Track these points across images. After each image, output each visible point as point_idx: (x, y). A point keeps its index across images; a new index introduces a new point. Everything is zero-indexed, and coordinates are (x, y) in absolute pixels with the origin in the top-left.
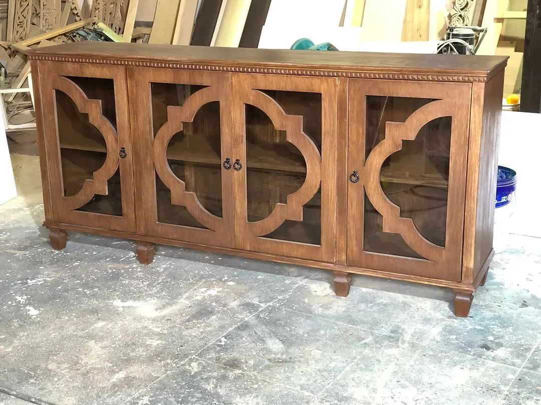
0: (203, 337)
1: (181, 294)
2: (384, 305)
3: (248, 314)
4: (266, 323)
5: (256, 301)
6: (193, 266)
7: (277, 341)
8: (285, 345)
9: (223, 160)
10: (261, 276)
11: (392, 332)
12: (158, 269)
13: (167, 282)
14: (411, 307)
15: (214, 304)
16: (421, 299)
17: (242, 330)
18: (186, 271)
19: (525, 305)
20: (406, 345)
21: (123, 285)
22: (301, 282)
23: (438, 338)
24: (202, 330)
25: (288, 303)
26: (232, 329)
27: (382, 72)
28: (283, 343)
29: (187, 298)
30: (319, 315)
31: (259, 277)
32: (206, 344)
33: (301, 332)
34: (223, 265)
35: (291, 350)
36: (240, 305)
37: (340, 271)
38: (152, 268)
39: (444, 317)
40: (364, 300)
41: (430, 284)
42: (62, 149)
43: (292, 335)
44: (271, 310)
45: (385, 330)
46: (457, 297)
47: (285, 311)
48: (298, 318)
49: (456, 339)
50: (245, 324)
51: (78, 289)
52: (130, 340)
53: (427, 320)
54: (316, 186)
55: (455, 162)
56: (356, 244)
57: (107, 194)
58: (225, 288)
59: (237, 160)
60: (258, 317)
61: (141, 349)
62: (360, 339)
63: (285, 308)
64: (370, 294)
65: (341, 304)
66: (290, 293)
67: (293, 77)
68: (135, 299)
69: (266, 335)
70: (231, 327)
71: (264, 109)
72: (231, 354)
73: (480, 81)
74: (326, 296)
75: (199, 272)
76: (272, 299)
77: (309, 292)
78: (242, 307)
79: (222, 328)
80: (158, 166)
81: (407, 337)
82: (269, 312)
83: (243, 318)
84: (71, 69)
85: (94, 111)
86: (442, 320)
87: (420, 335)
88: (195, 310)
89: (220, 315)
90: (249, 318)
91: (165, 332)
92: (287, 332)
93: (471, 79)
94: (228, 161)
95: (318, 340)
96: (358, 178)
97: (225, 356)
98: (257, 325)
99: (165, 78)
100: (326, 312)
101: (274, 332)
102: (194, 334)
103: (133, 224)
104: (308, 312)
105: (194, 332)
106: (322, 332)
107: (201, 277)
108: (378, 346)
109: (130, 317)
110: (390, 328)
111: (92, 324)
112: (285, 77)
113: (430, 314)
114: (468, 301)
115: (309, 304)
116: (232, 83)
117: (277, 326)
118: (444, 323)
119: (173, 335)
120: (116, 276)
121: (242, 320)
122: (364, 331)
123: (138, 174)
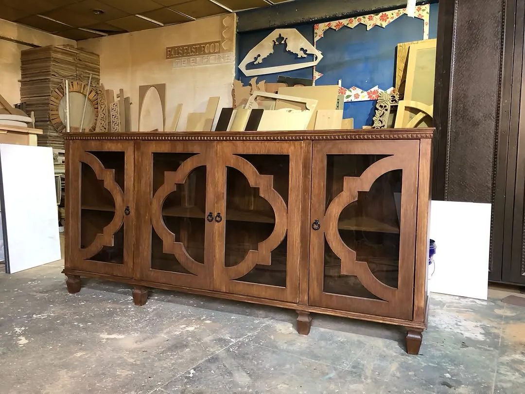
0: (174, 368)
1: (162, 330)
2: (341, 342)
3: (219, 348)
4: (235, 356)
5: (228, 337)
6: (178, 308)
7: (245, 374)
8: (251, 378)
9: (207, 213)
10: (234, 317)
11: (354, 367)
12: (149, 309)
13: (153, 319)
14: (365, 344)
15: (190, 339)
16: (372, 338)
17: (211, 362)
18: (171, 311)
19: (464, 345)
20: (369, 381)
21: (114, 321)
22: (268, 322)
23: (398, 375)
24: (173, 361)
25: (256, 340)
26: (203, 361)
27: (341, 134)
28: (250, 376)
29: (167, 333)
30: (283, 350)
31: (232, 318)
32: (174, 376)
33: (267, 366)
34: (203, 308)
35: (258, 384)
36: (213, 340)
37: (303, 311)
38: (144, 308)
39: (397, 354)
40: (323, 337)
41: (385, 322)
42: (82, 210)
43: (259, 369)
44: (240, 345)
45: (347, 366)
46: (409, 335)
47: (253, 346)
48: (265, 353)
49: (415, 375)
50: (215, 357)
51: (74, 322)
52: (102, 370)
53: (383, 357)
54: (283, 233)
55: (406, 210)
56: (317, 286)
57: (113, 245)
58: (202, 326)
59: (219, 214)
60: (228, 350)
61: (109, 379)
62: (324, 374)
63: (253, 343)
64: (328, 333)
65: (303, 342)
66: (258, 331)
67: (266, 143)
68: (120, 333)
69: (235, 368)
70: (202, 359)
71: (242, 171)
72: (197, 387)
73: (427, 137)
74: (290, 333)
75: (182, 312)
76: (242, 335)
77: (275, 331)
78: (215, 342)
79: (193, 360)
80: (154, 222)
81: (369, 373)
82: (238, 347)
83: (214, 351)
84: (94, 146)
85: (108, 178)
86: (396, 357)
87: (381, 371)
88: (171, 343)
89: (193, 349)
90: (220, 351)
91: (138, 363)
92: (254, 365)
93: (419, 136)
94: (211, 215)
95: (284, 374)
96: (319, 226)
97: (191, 389)
98: (226, 358)
99: (165, 148)
100: (291, 348)
101: (242, 366)
102: (165, 365)
103: (130, 270)
104: (273, 348)
105: (167, 364)
106: (288, 366)
107: (184, 316)
108: (342, 380)
109: (110, 348)
110: (351, 364)
111: (72, 353)
112: (260, 143)
113: (384, 351)
114: (419, 339)
115: (274, 341)
116: (217, 150)
117: (245, 359)
118: (398, 359)
119: (145, 367)
120: (111, 314)
121: (212, 354)
122: (327, 366)
123: (138, 228)
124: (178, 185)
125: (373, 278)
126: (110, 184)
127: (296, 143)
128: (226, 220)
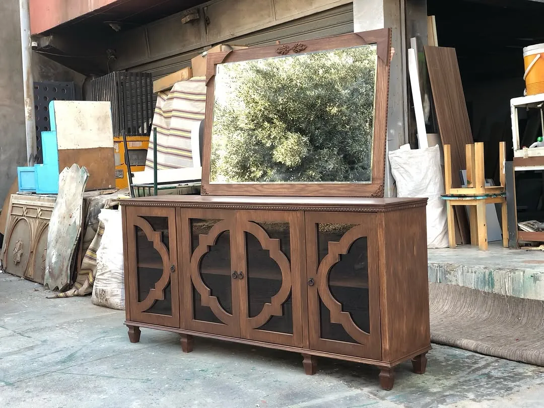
9: (232, 272)
42: (137, 267)
46: (380, 374)
54: (288, 289)
56: (315, 333)
57: (163, 299)
59: (241, 272)
71: (256, 235)
73: (381, 211)
84: (146, 212)
94: (235, 273)
96: (313, 283)
103: (178, 321)
116: (236, 217)
124: (209, 247)
125: (353, 325)
126: (158, 245)
127: (294, 213)
128: (248, 278)
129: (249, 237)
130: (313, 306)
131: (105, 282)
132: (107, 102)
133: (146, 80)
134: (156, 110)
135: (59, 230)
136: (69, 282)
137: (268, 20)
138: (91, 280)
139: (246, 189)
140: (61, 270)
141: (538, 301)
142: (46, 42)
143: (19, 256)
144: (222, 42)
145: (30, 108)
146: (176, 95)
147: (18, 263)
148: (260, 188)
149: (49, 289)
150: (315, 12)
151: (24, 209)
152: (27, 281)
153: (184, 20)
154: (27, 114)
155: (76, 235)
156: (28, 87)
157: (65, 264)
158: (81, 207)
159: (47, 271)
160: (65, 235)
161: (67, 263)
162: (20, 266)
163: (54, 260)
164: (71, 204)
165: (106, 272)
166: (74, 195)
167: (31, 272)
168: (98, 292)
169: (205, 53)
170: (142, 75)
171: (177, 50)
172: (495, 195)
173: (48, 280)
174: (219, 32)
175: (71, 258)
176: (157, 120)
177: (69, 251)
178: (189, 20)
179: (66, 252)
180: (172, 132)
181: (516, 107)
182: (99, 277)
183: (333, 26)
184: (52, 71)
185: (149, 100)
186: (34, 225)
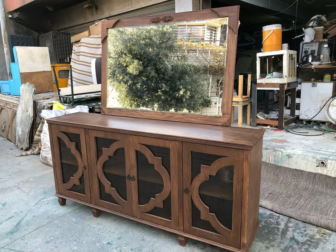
124: (110, 157)
125: (218, 223)
126: (74, 151)
127: (174, 142)
128: (138, 179)
129: (138, 154)
130: (187, 206)
131: (47, 152)
132: (47, 47)
133: (67, 37)
134: (73, 51)
135: (22, 118)
136: (28, 147)
137: (128, 8)
138: (40, 147)
139: (131, 113)
140: (24, 140)
141: (290, 168)
142: (16, 15)
143: (4, 127)
144: (106, 18)
145: (7, 49)
146: (82, 44)
147: (3, 131)
148: (141, 113)
149: (18, 148)
150: (153, 4)
151: (5, 103)
152: (8, 141)
153: (85, 6)
154: (5, 52)
155: (30, 121)
156: (5, 38)
157: (26, 137)
158: (32, 106)
159: (17, 138)
160: (25, 121)
161: (27, 137)
162: (5, 132)
163: (20, 133)
164: (27, 104)
165: (47, 147)
166: (28, 99)
167: (10, 137)
168: (43, 157)
169: (96, 23)
170: (65, 33)
171: (82, 21)
172: (246, 101)
173: (18, 143)
174: (103, 13)
175: (29, 133)
176: (73, 56)
177: (27, 130)
178: (87, 6)
179: (26, 130)
180: (80, 63)
181: (259, 57)
182: (43, 149)
183: (163, 11)
184: (21, 30)
185: (69, 46)
186: (10, 113)
